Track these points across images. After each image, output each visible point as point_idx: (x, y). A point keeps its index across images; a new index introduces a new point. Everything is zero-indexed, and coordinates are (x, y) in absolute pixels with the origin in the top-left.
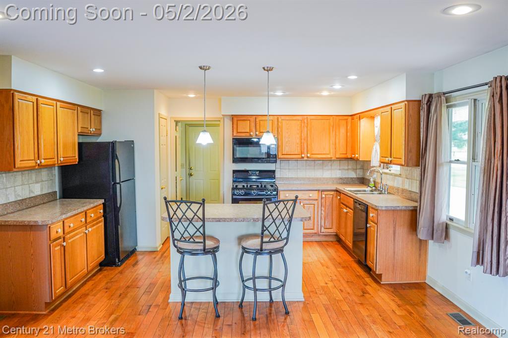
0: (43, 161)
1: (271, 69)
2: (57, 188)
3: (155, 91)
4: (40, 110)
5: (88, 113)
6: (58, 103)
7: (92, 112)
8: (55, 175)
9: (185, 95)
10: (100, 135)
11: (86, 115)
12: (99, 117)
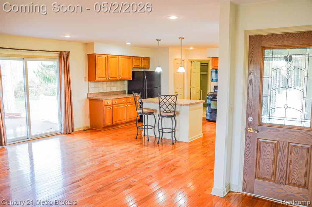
0: (109, 78)
1: (183, 38)
2: (126, 89)
3: (169, 48)
4: (109, 60)
5: (139, 59)
6: (120, 57)
7: (142, 59)
8: (125, 84)
9: (188, 49)
10: (149, 68)
11: (138, 60)
12: (147, 61)
